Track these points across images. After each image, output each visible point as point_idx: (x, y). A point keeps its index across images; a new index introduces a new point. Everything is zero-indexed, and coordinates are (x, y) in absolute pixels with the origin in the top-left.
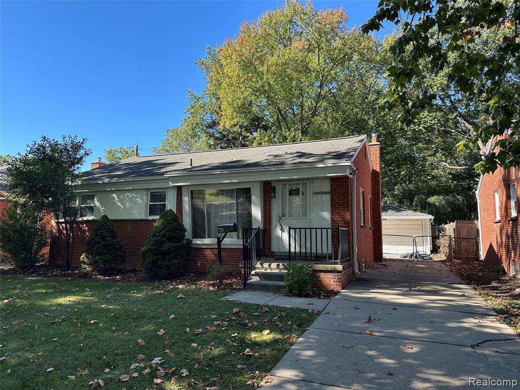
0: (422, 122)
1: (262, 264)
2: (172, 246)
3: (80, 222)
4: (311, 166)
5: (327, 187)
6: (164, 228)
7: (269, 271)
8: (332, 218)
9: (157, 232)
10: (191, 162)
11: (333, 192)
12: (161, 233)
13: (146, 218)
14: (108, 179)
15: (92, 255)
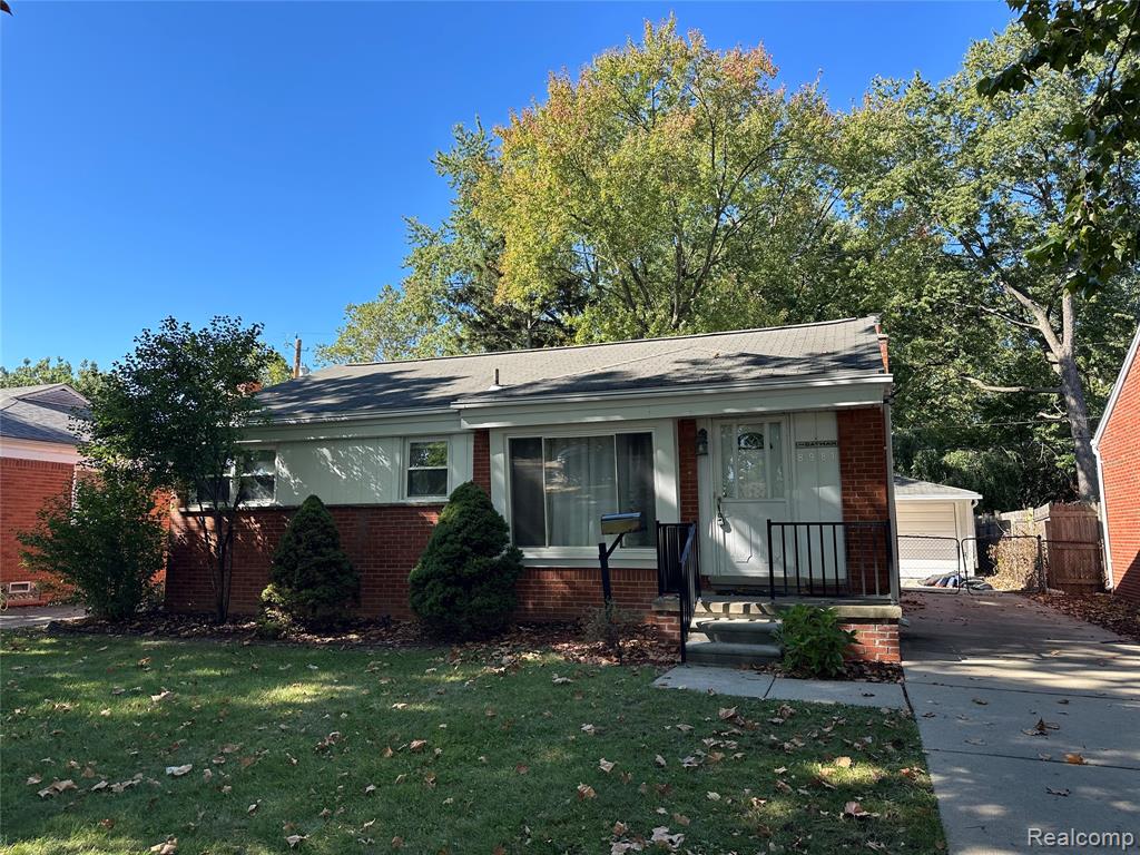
0: (925, 293)
1: (706, 605)
2: (486, 565)
3: (242, 511)
4: (799, 385)
5: (829, 431)
6: (466, 524)
7: (724, 620)
8: (844, 501)
9: (450, 533)
10: (497, 377)
11: (844, 443)
12: (460, 535)
13: (403, 501)
14: (311, 415)
15: (290, 587)
